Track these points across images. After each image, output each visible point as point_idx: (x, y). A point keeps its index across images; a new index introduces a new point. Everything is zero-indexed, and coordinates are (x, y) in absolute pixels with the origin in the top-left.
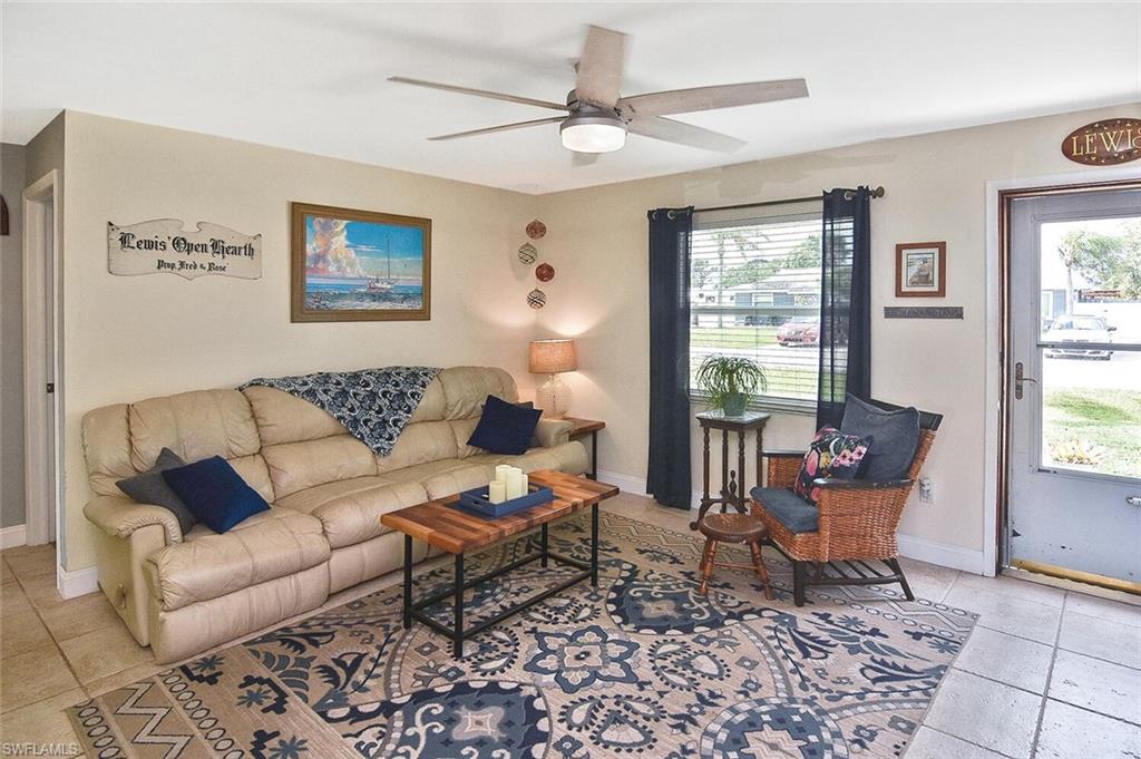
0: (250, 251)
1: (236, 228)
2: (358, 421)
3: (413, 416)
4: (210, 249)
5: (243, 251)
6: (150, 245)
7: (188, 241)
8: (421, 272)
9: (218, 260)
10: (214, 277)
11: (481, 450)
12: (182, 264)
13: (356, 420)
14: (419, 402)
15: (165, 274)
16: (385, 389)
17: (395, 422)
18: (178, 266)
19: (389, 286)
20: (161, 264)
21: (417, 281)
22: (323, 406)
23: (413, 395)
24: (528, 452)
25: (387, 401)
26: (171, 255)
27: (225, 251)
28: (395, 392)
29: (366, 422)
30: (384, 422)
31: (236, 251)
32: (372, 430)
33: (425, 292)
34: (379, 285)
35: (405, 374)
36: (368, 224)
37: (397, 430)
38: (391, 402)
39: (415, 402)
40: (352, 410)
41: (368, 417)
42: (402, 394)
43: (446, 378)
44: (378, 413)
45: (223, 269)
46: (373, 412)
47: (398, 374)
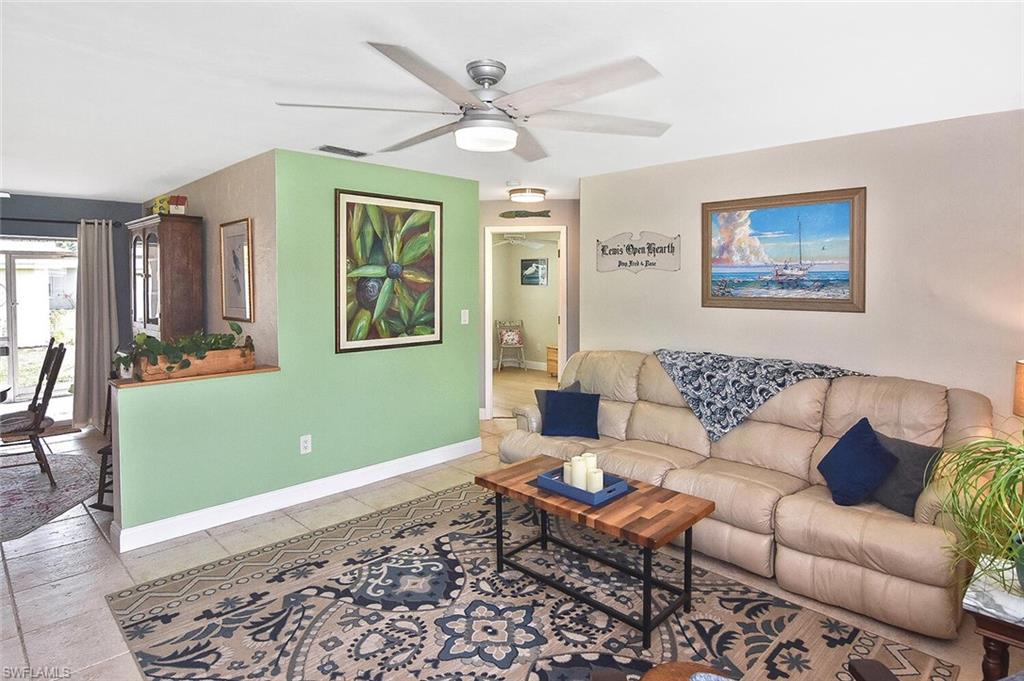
0: (671, 249)
1: (662, 234)
2: (702, 401)
3: (758, 412)
4: (646, 250)
5: (667, 249)
6: (615, 251)
7: (635, 247)
9: (651, 258)
10: (650, 270)
12: (631, 262)
13: (698, 400)
14: (765, 400)
15: (624, 271)
16: (738, 378)
17: (735, 413)
18: (629, 264)
19: (801, 273)
20: (620, 263)
22: (673, 379)
23: (762, 391)
25: (733, 390)
26: (626, 257)
27: (656, 250)
28: (745, 384)
29: (709, 404)
30: (726, 409)
31: (662, 250)
32: (713, 413)
33: (855, 278)
34: (788, 272)
37: (735, 421)
38: (737, 392)
39: (761, 399)
40: (698, 389)
41: (712, 400)
42: (753, 387)
43: (841, 385)
44: (723, 399)
45: (654, 264)
46: (718, 397)
47: (765, 367)
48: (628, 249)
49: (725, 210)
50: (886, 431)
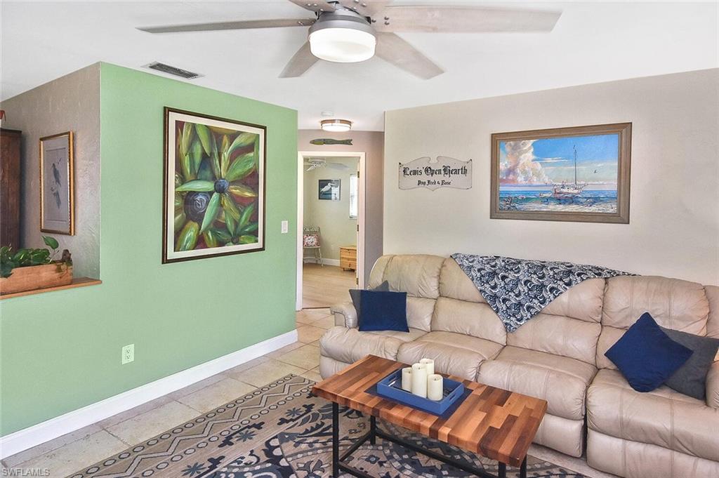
0: (464, 171)
1: (457, 157)
2: (498, 297)
3: (547, 307)
4: (442, 172)
5: (460, 171)
6: (415, 172)
7: (432, 169)
8: (617, 178)
9: (447, 178)
10: (445, 189)
11: (614, 367)
12: (429, 182)
13: (495, 297)
14: (555, 297)
15: (421, 188)
16: (529, 278)
17: (529, 308)
18: (427, 183)
19: (576, 191)
20: (420, 182)
22: (473, 280)
23: (552, 289)
25: (526, 289)
26: (424, 177)
27: (450, 172)
28: (535, 283)
29: (504, 300)
30: (520, 305)
31: (456, 172)
32: (508, 308)
33: (622, 197)
34: (565, 190)
37: (529, 314)
38: (530, 290)
39: (552, 296)
40: (494, 287)
41: (507, 297)
42: (543, 286)
44: (517, 296)
45: (449, 183)
46: (512, 294)
47: (551, 269)
48: (426, 170)
49: (510, 140)
50: (659, 322)
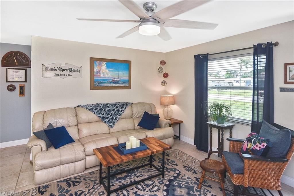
0: (79, 71)
1: (75, 65)
2: (105, 118)
3: (122, 116)
4: (68, 70)
5: (77, 71)
6: (53, 70)
7: (63, 68)
8: (128, 76)
9: (70, 73)
10: (70, 78)
11: (142, 128)
12: (61, 74)
13: (104, 117)
15: (57, 77)
16: (114, 109)
17: (116, 118)
18: (60, 75)
19: (118, 80)
20: (56, 75)
21: (126, 78)
22: (95, 113)
23: (122, 111)
24: (155, 129)
25: (114, 112)
26: (58, 72)
27: (72, 71)
28: (116, 110)
29: (107, 118)
30: (113, 118)
31: (75, 71)
32: (109, 120)
33: (129, 81)
34: (115, 79)
35: (121, 104)
36: (111, 63)
37: (116, 120)
38: (115, 112)
39: (122, 113)
40: (103, 114)
41: (108, 117)
42: (118, 110)
43: (133, 106)
44: (111, 115)
45: (72, 76)
46: (109, 115)
47: (118, 104)
48: (59, 69)
49: (99, 61)
50: (150, 113)
